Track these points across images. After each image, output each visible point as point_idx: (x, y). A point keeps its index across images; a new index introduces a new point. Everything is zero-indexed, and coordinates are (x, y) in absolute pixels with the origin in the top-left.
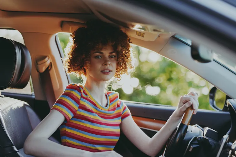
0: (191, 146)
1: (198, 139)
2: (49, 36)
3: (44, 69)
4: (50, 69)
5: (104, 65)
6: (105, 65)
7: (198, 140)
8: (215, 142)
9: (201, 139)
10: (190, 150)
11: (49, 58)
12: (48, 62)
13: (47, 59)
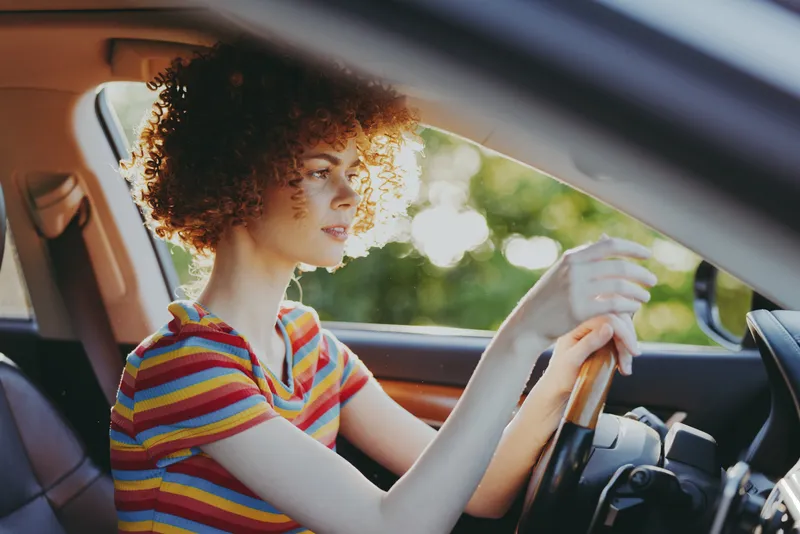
0: (612, 506)
1: (635, 479)
2: (69, 97)
3: (60, 224)
4: (86, 223)
5: (336, 206)
7: (634, 484)
9: (648, 476)
11: (76, 182)
12: (74, 195)
13: (68, 184)
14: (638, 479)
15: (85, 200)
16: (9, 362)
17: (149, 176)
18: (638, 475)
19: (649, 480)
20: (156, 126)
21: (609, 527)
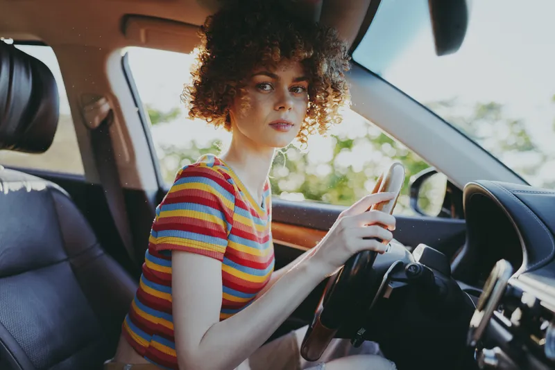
0: (389, 285)
1: (409, 270)
3: (97, 122)
4: (111, 123)
5: (277, 108)
6: (280, 108)
7: (409, 273)
8: (445, 280)
9: (419, 269)
10: (387, 295)
11: (107, 100)
12: (105, 107)
13: (102, 101)
14: (412, 270)
15: (111, 111)
16: (62, 190)
18: (412, 267)
19: (420, 271)
21: (386, 299)
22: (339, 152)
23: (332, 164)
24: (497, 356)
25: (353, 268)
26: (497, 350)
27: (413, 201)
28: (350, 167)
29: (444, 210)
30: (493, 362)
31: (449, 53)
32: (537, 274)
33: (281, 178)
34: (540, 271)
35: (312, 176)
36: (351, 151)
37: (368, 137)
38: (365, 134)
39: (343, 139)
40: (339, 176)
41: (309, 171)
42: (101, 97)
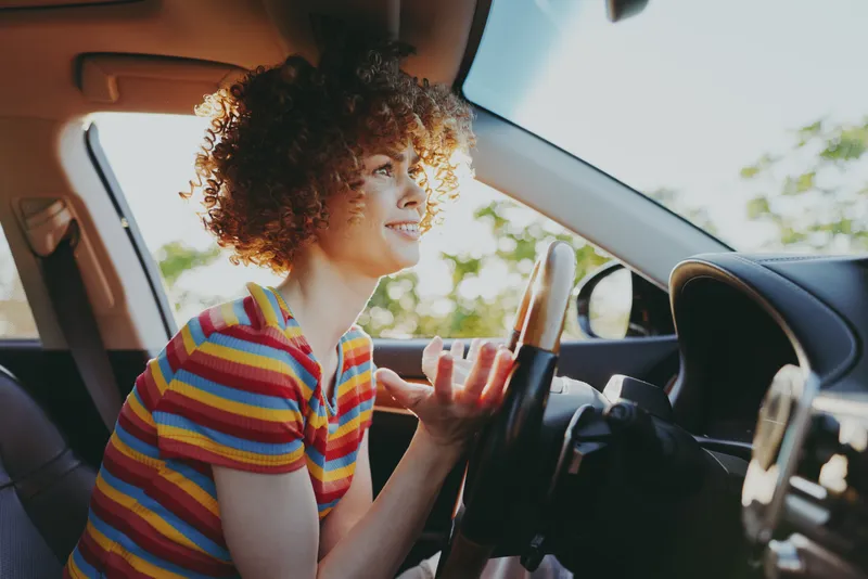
0: (578, 450)
3: (50, 243)
5: (403, 204)
8: (669, 427)
9: (628, 411)
10: (574, 469)
11: (65, 206)
12: (63, 217)
13: (57, 207)
14: (617, 414)
15: (73, 222)
17: (210, 204)
19: (631, 414)
20: (210, 153)
21: (572, 475)
22: (462, 279)
23: (453, 297)
24: (801, 553)
25: (509, 426)
26: (798, 541)
27: (583, 319)
28: (479, 298)
29: (634, 326)
30: (794, 565)
31: (630, 16)
32: (837, 390)
33: (385, 327)
34: (840, 385)
35: (428, 318)
36: (477, 275)
37: (499, 253)
38: (494, 250)
39: (463, 259)
40: (464, 313)
41: (422, 310)
42: (52, 202)
